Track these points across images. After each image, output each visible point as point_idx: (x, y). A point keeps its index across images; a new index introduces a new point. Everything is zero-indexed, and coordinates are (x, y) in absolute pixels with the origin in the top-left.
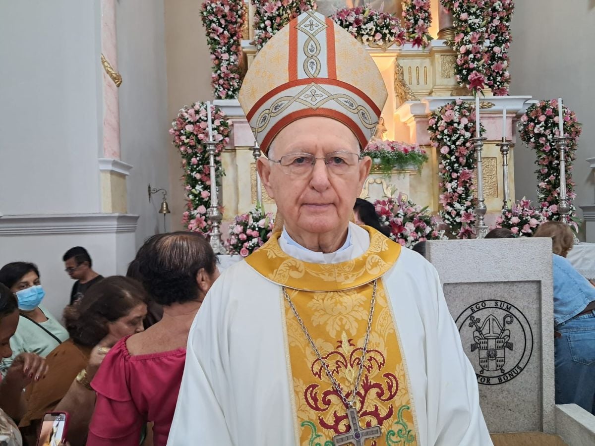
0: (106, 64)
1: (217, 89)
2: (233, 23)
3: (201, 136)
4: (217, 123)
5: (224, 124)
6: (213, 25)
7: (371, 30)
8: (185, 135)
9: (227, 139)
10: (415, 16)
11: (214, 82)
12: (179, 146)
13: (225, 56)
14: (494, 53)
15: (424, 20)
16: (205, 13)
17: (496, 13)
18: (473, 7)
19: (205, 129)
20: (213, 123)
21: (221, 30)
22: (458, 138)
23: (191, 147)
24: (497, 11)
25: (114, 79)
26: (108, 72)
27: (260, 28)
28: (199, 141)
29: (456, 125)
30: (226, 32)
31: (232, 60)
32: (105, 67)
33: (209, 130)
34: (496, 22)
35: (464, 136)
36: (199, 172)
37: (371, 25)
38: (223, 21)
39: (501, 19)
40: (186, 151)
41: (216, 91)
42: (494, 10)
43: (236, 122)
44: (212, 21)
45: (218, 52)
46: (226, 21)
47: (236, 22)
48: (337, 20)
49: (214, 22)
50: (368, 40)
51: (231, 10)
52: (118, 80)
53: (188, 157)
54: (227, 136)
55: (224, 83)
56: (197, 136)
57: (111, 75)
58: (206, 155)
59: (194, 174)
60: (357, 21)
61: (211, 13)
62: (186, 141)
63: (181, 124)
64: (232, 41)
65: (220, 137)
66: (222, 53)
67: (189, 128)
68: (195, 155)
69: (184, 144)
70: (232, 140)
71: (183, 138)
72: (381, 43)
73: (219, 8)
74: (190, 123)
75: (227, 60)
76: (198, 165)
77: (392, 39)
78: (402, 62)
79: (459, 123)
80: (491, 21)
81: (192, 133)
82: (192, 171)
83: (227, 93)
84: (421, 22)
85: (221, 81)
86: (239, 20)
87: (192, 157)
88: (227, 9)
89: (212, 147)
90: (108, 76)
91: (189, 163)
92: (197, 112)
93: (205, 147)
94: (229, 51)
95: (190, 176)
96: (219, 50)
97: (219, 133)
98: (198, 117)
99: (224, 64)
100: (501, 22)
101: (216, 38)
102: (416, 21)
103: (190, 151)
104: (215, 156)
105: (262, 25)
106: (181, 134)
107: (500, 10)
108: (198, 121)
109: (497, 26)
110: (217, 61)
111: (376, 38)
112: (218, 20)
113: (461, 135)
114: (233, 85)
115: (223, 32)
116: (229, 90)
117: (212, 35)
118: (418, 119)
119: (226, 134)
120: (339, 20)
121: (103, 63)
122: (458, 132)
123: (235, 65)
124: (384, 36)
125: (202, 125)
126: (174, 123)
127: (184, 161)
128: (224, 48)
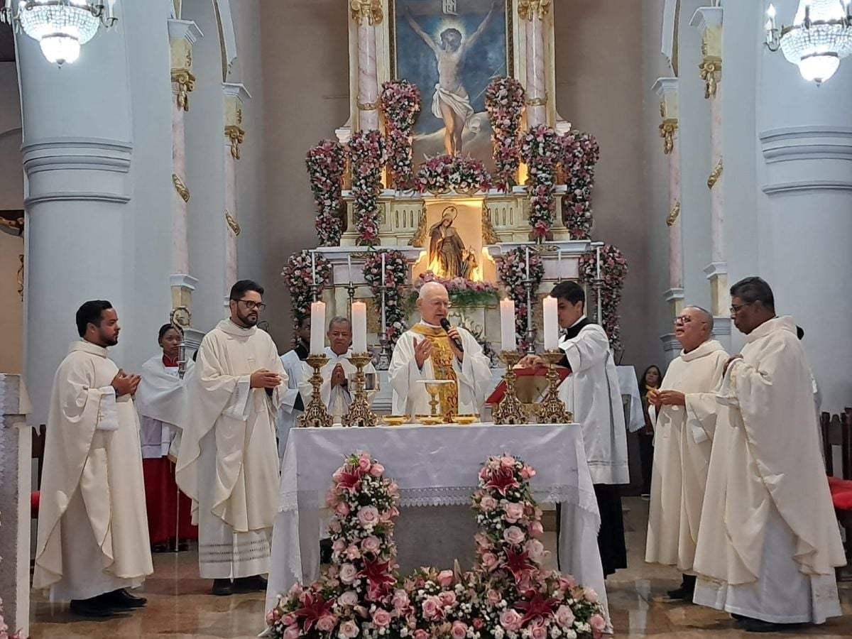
0: (229, 218)
1: (320, 232)
2: (334, 172)
3: (306, 279)
4: (319, 268)
5: (323, 269)
6: (317, 174)
7: (457, 179)
8: (294, 278)
9: (327, 280)
10: (502, 162)
11: (317, 225)
12: (290, 287)
13: (328, 202)
14: (576, 195)
15: (510, 165)
16: (310, 163)
17: (576, 159)
18: (540, 164)
19: (309, 274)
20: (316, 268)
21: (324, 179)
22: (517, 280)
23: (299, 287)
24: (577, 157)
25: (235, 230)
26: (230, 224)
27: (356, 185)
28: (305, 283)
29: (514, 269)
30: (328, 181)
31: (334, 205)
32: (228, 221)
33: (314, 274)
34: (576, 168)
35: (521, 277)
36: (304, 307)
37: (456, 176)
38: (325, 172)
39: (582, 164)
40: (294, 290)
41: (319, 234)
42: (575, 156)
43: (335, 264)
44: (316, 171)
45: (321, 199)
46: (328, 171)
47: (337, 171)
48: (427, 170)
49: (318, 172)
50: (454, 188)
51: (332, 161)
52: (236, 230)
53: (296, 295)
54: (327, 278)
55: (326, 227)
56: (303, 279)
57: (233, 227)
58: (310, 294)
59: (300, 309)
60: (445, 171)
61: (315, 163)
62: (295, 283)
63: (291, 269)
64: (334, 188)
65: (322, 280)
66: (325, 199)
67: (297, 273)
68: (301, 294)
69: (293, 285)
70: (332, 281)
71: (292, 280)
72: (466, 190)
73: (322, 159)
74: (298, 269)
75: (329, 206)
76: (303, 302)
77: (477, 186)
78: (489, 205)
79: (517, 267)
80: (572, 167)
81: (299, 277)
82: (299, 307)
83: (329, 236)
84: (507, 167)
85: (324, 225)
86: (340, 168)
87: (299, 296)
88: (329, 160)
89: (315, 288)
90: (230, 228)
91: (296, 301)
92: (304, 260)
93: (310, 287)
94: (331, 198)
95: (297, 310)
96: (322, 197)
97: (320, 276)
98: (304, 264)
99: (327, 209)
100: (582, 166)
101: (320, 186)
102: (503, 165)
103: (297, 290)
104: (317, 295)
105: (358, 184)
106: (291, 278)
107: (580, 156)
108: (304, 267)
109: (577, 170)
110: (320, 207)
111: (462, 186)
112: (322, 170)
113: (518, 277)
114: (334, 229)
115: (326, 181)
116: (330, 233)
117: (316, 183)
118: (497, 259)
119: (326, 276)
120: (429, 170)
121: (227, 218)
122: (517, 274)
123: (336, 209)
124: (469, 185)
125: (308, 270)
126: (285, 268)
127: (293, 299)
128: (326, 195)
